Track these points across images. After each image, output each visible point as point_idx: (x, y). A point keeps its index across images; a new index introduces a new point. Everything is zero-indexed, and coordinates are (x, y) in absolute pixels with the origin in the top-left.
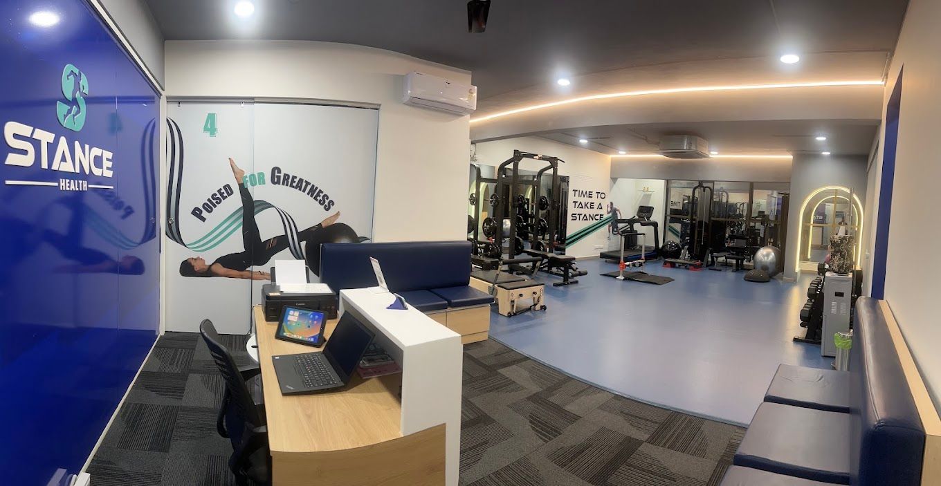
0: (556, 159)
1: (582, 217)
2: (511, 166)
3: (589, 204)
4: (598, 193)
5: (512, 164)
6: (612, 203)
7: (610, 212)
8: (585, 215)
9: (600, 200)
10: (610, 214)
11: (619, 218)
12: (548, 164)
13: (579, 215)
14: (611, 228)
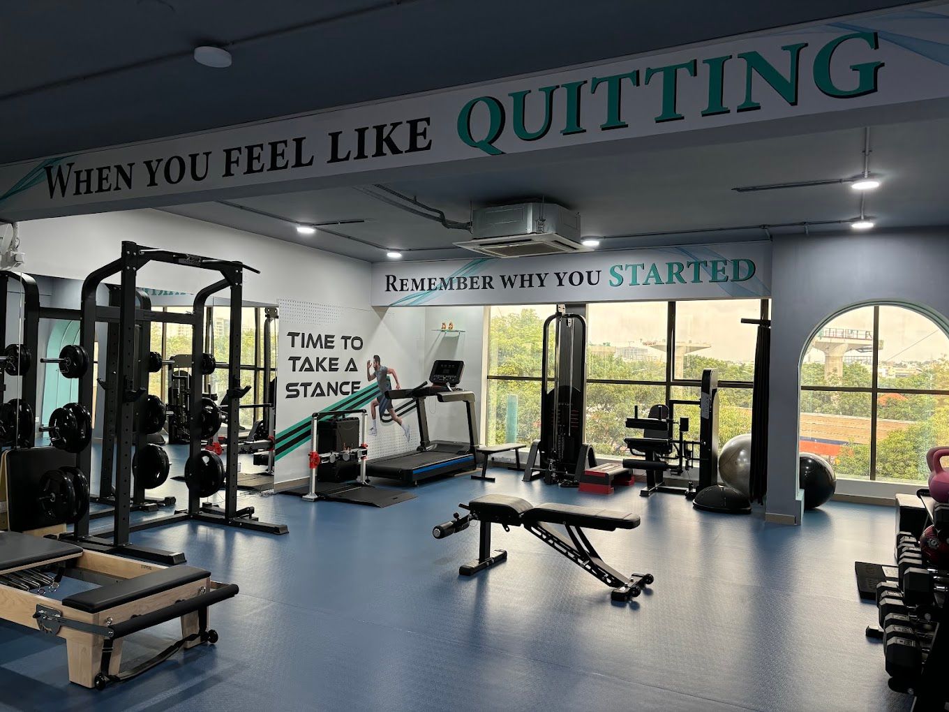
0: (239, 266)
1: (310, 390)
2: (116, 279)
3: (327, 362)
4: (345, 338)
5: (119, 274)
6: (377, 358)
7: (375, 375)
8: (319, 385)
9: (351, 354)
10: (375, 381)
11: (394, 388)
12: (217, 276)
13: (306, 385)
14: (377, 408)
